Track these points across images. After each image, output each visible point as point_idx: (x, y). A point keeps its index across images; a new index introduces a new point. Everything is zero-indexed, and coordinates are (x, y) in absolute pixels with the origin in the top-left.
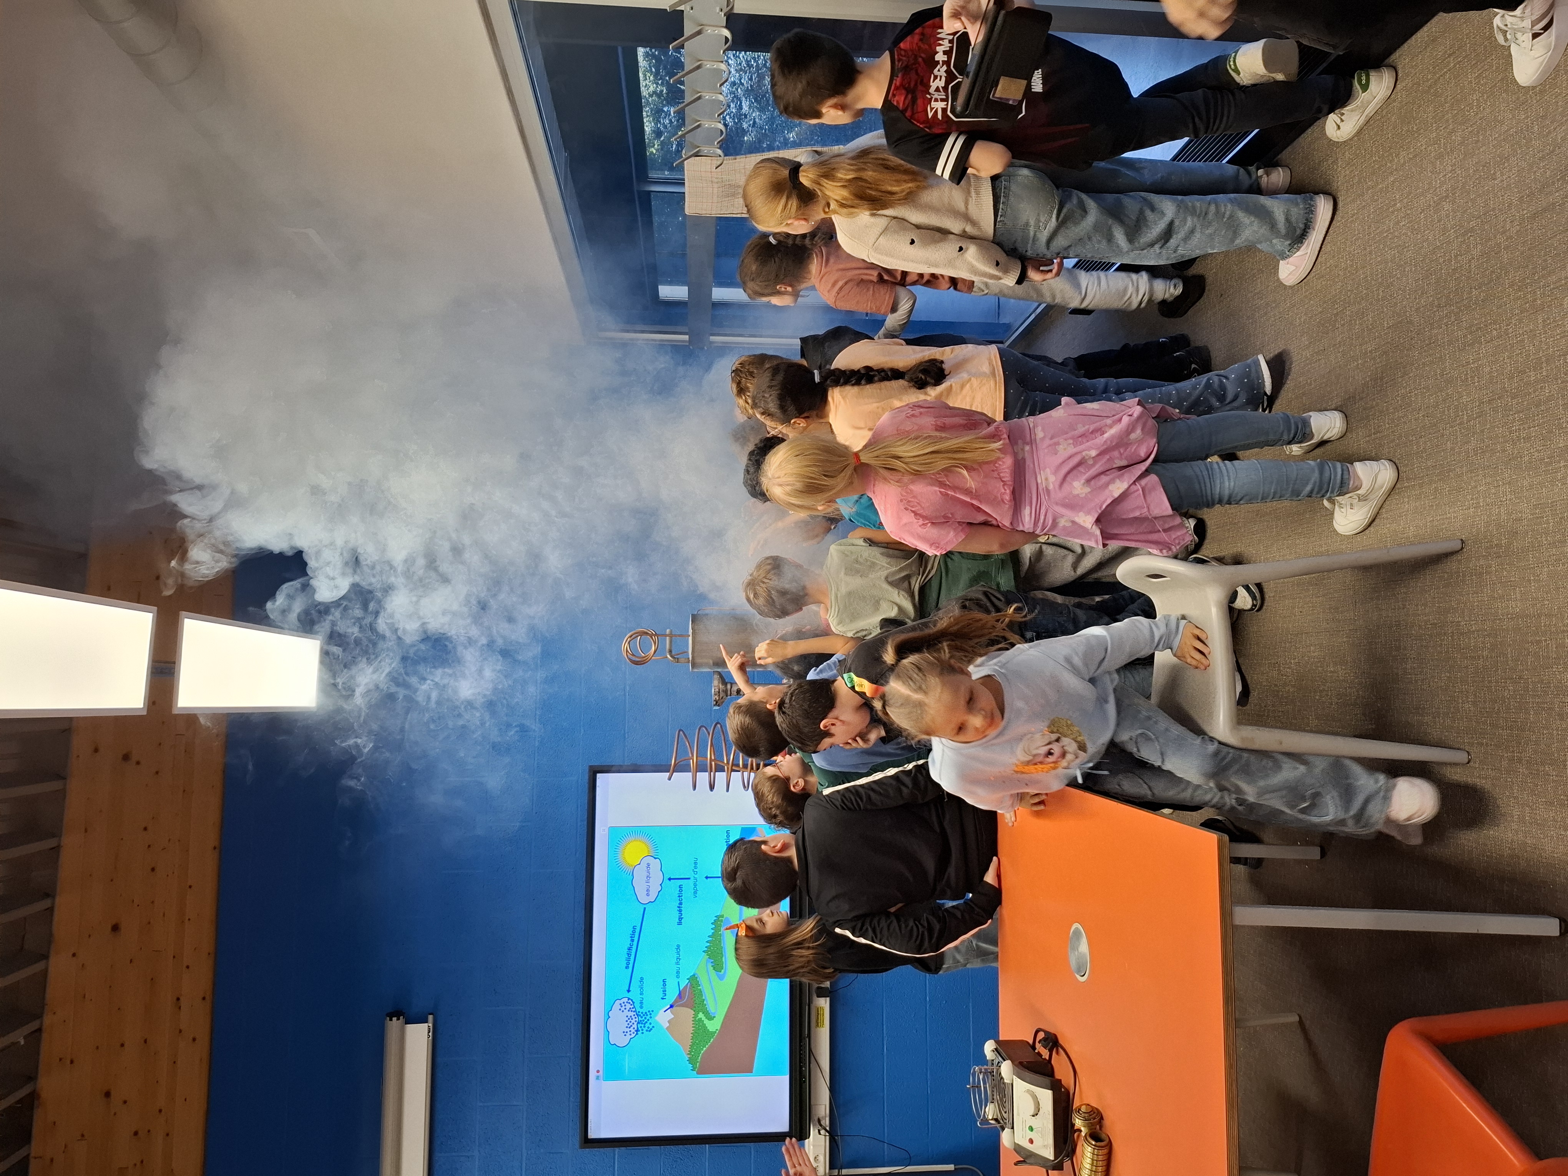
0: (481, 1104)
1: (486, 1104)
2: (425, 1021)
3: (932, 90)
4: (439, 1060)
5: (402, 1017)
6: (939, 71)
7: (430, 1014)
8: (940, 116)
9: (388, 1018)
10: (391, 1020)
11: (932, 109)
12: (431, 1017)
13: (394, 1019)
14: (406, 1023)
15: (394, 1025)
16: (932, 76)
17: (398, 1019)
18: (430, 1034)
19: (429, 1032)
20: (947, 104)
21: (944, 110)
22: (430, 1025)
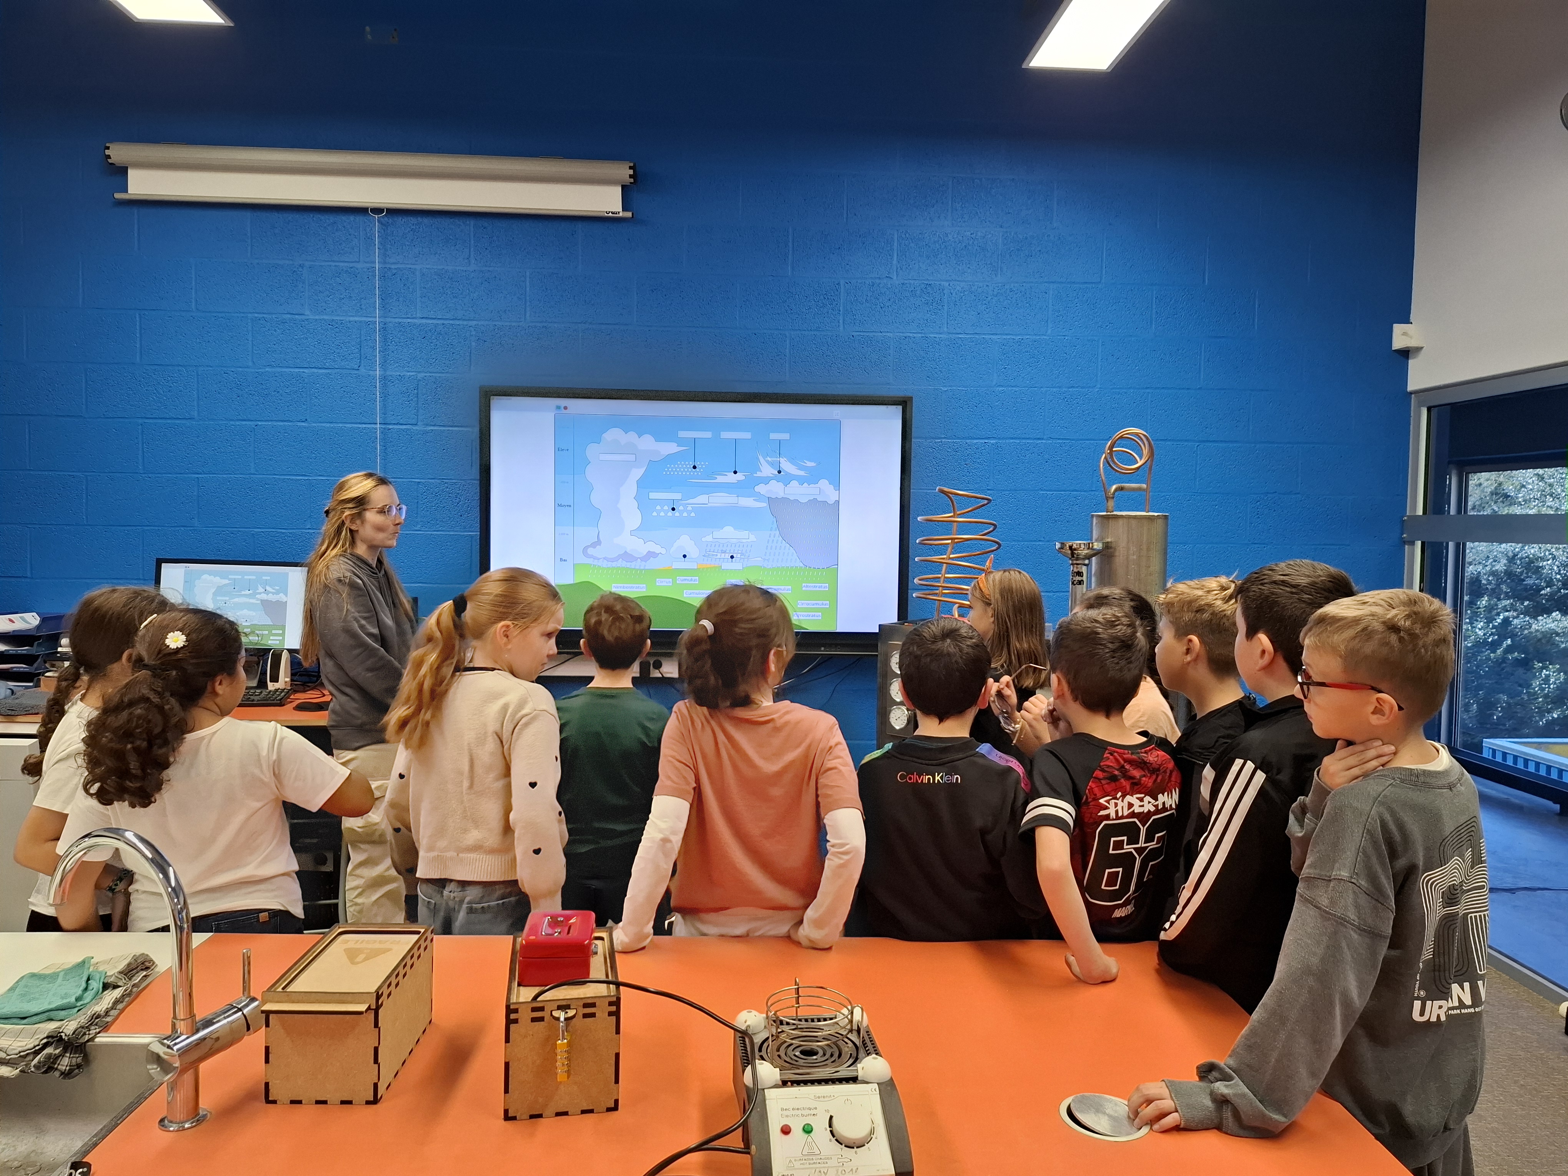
0: (528, 274)
1: (528, 279)
2: (624, 209)
3: (1128, 798)
4: (580, 225)
5: (632, 180)
6: (1149, 802)
7: (633, 214)
8: (1102, 813)
9: (632, 165)
10: (630, 168)
11: (1108, 802)
12: (629, 214)
13: (631, 172)
14: (623, 187)
15: (624, 171)
16: (1143, 795)
17: (631, 176)
18: (610, 214)
19: (613, 213)
20: (1114, 820)
21: (1107, 817)
22: (621, 214)
